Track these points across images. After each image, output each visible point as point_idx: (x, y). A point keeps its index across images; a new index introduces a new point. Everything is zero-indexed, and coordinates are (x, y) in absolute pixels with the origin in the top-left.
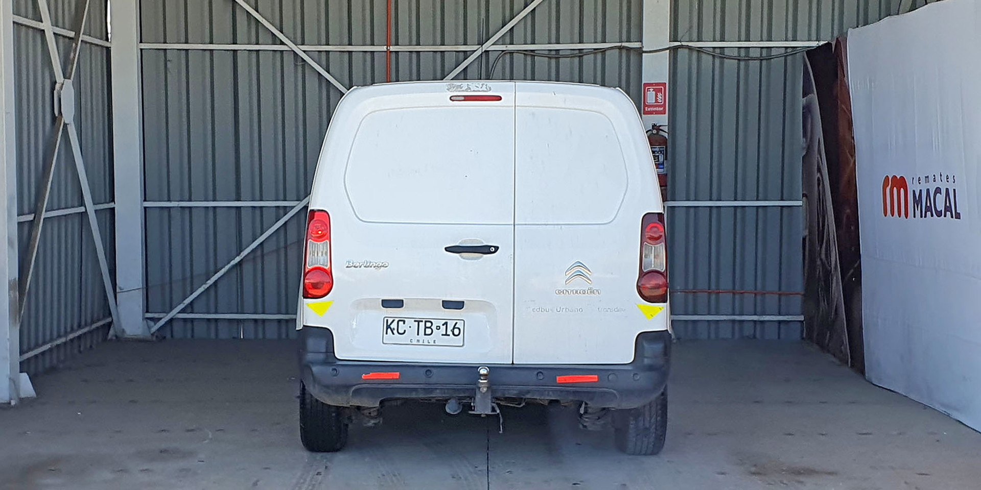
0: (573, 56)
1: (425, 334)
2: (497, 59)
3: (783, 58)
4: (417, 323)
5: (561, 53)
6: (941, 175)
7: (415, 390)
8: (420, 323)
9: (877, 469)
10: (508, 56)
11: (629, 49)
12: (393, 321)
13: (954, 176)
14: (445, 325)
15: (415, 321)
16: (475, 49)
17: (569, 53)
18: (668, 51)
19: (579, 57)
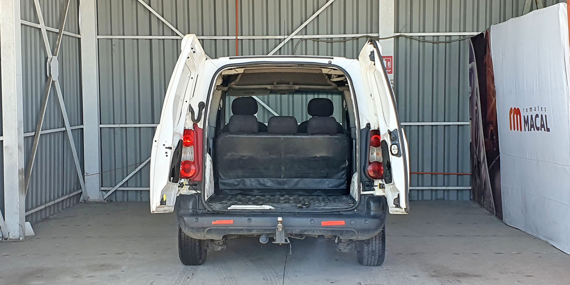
0: (340, 42)
2: (298, 43)
3: (458, 41)
5: (334, 40)
6: (538, 107)
7: (242, 230)
9: (503, 273)
10: (304, 42)
11: (371, 38)
13: (545, 108)
16: (285, 38)
17: (338, 39)
18: (393, 38)
19: (344, 41)
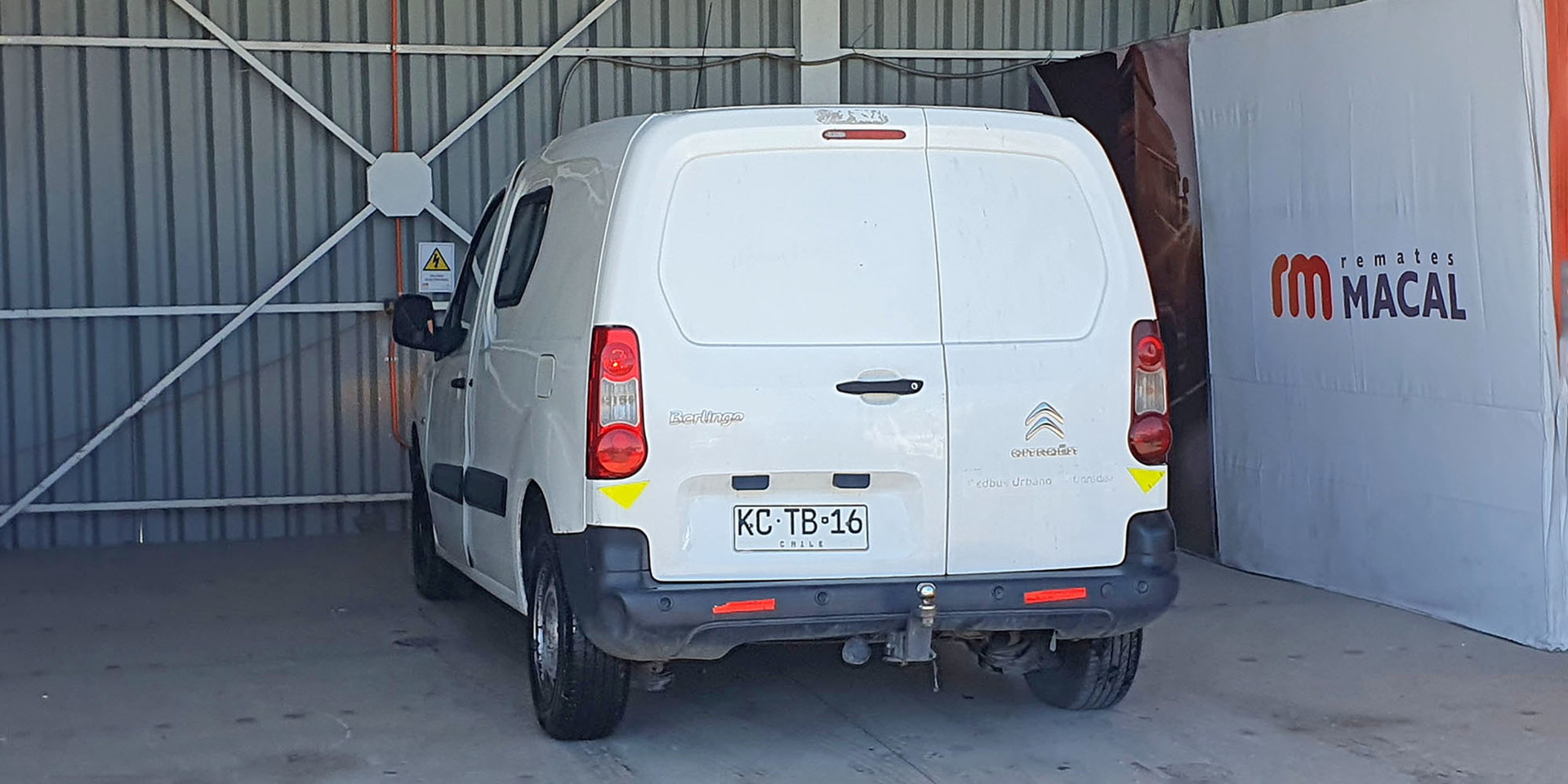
0: (688, 68)
1: (804, 533)
2: (571, 70)
4: (789, 513)
5: (672, 62)
6: (1417, 253)
7: (799, 626)
8: (795, 513)
10: (586, 67)
11: (773, 59)
12: (750, 511)
14: (836, 516)
15: (786, 510)
16: (537, 54)
17: (683, 62)
18: (838, 62)
19: (701, 68)
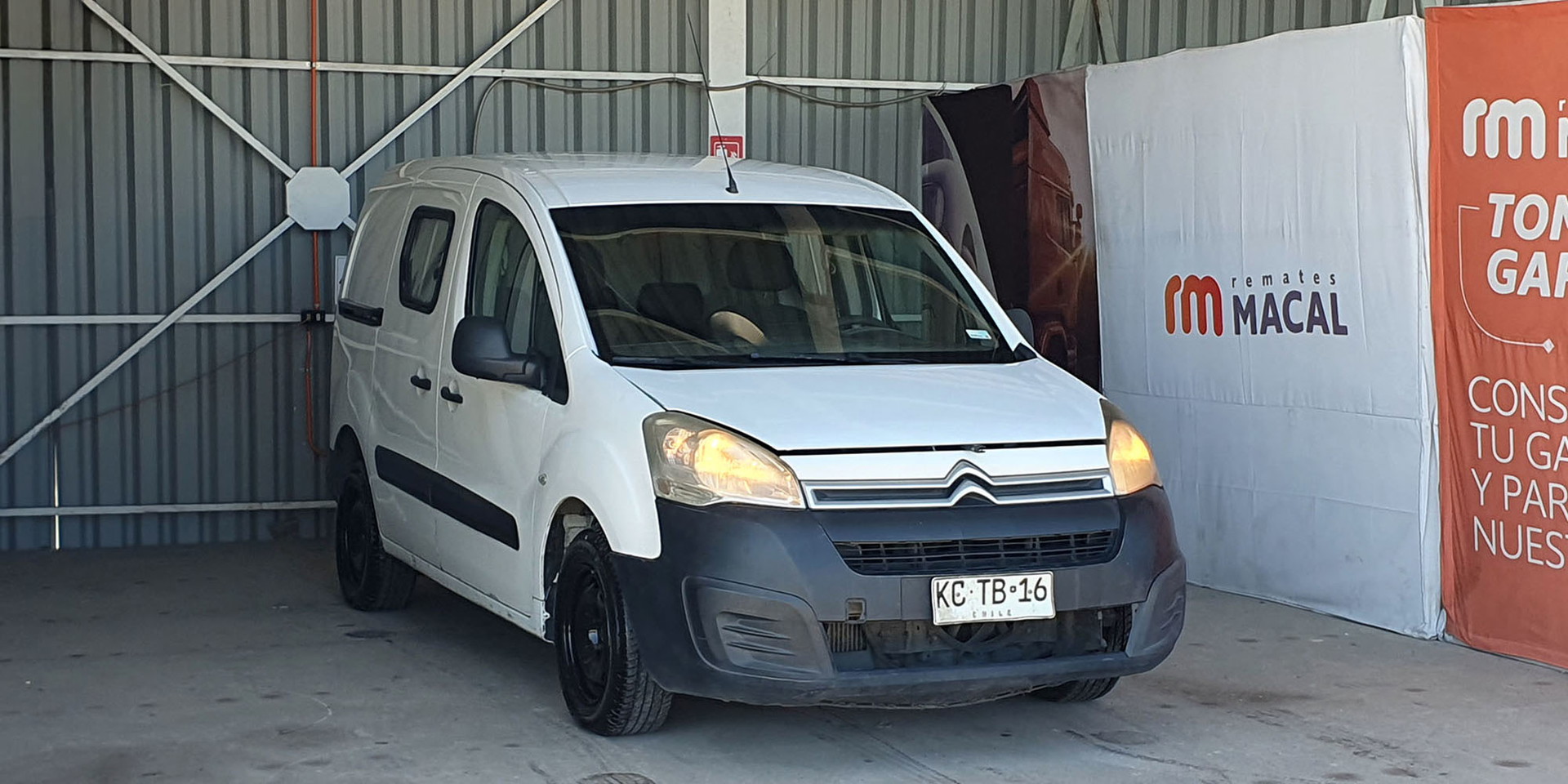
0: (599, 91)
2: (486, 90)
10: (501, 86)
11: (681, 84)
16: (454, 74)
18: (743, 89)
19: (610, 92)
